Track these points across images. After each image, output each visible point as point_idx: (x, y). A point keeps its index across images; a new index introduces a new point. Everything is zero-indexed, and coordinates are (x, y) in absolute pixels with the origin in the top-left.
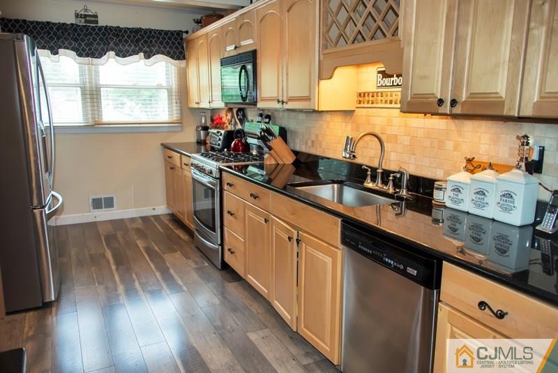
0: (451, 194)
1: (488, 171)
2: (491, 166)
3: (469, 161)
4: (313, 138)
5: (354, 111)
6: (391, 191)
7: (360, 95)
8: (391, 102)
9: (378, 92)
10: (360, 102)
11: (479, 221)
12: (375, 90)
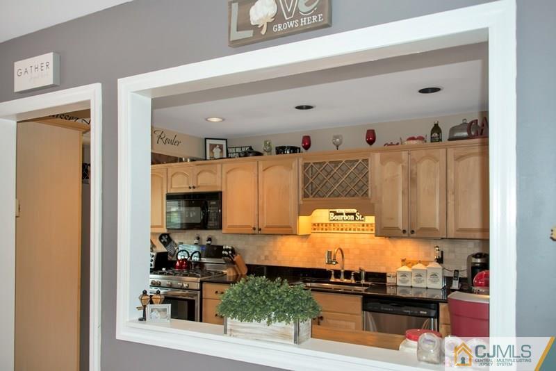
0: (401, 278)
1: (419, 264)
2: (420, 262)
3: (403, 261)
4: (267, 253)
5: (309, 235)
6: (353, 282)
7: (314, 225)
8: (342, 229)
9: (330, 224)
10: (315, 229)
11: (420, 290)
12: (328, 222)
